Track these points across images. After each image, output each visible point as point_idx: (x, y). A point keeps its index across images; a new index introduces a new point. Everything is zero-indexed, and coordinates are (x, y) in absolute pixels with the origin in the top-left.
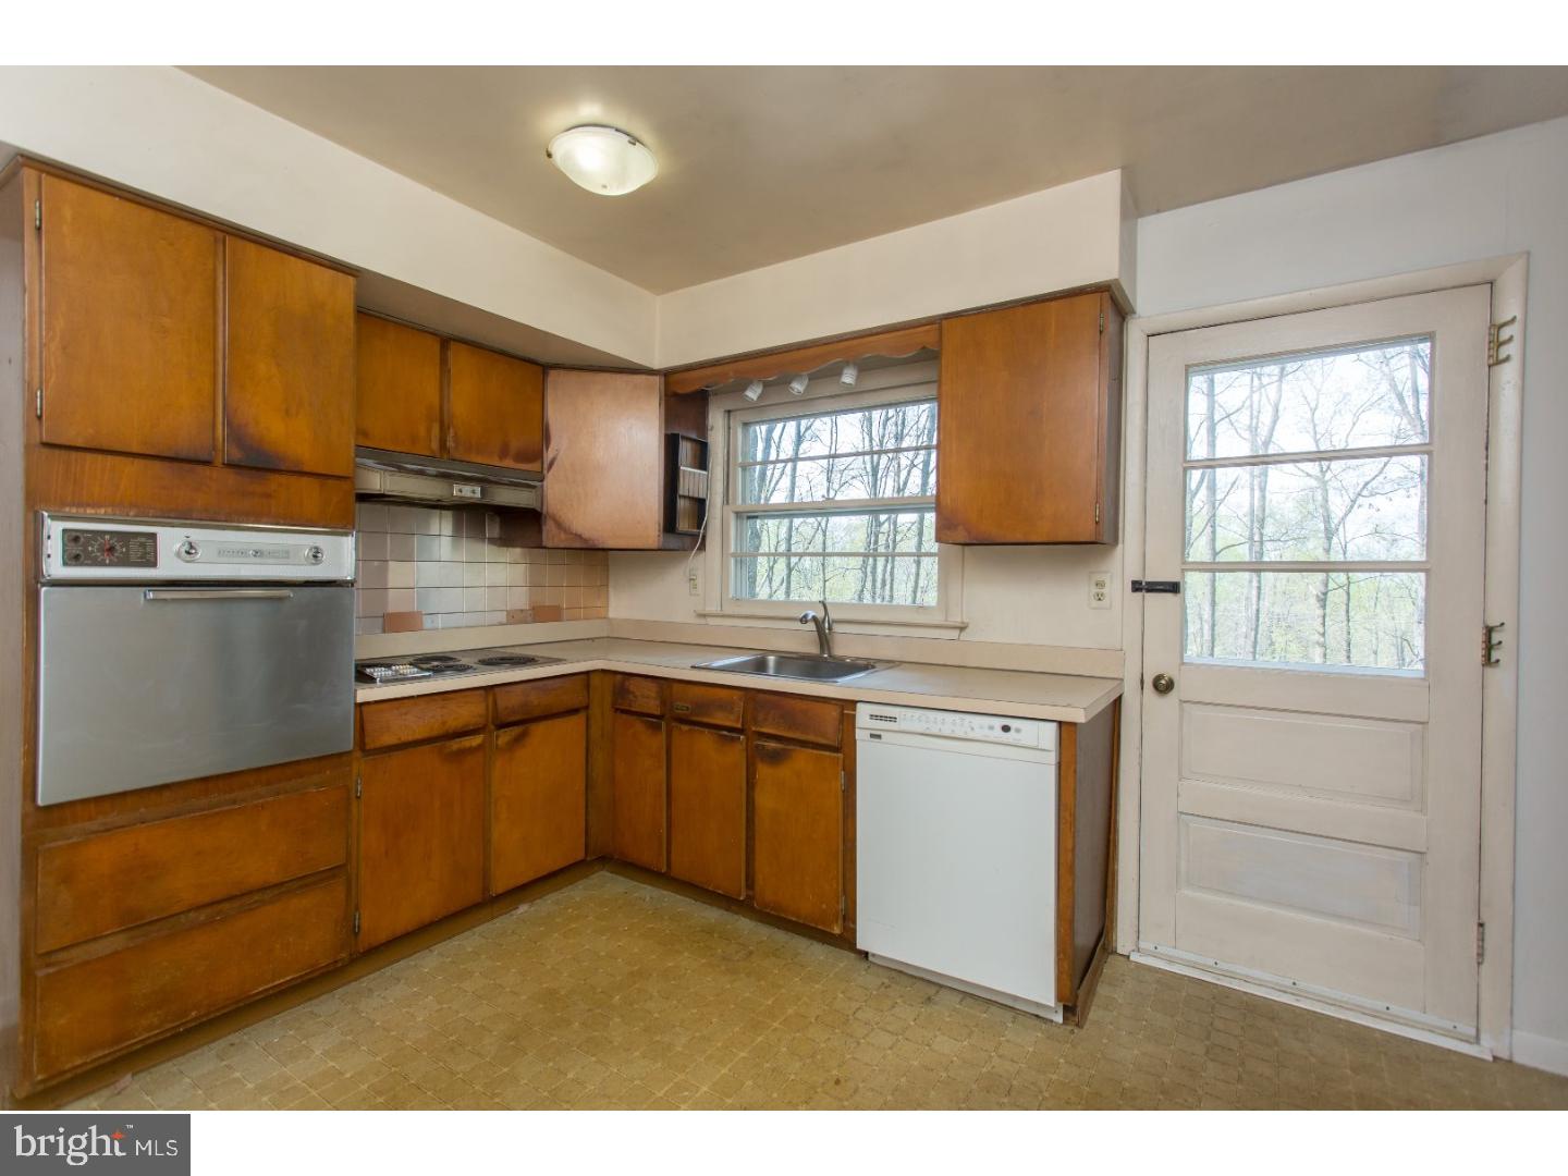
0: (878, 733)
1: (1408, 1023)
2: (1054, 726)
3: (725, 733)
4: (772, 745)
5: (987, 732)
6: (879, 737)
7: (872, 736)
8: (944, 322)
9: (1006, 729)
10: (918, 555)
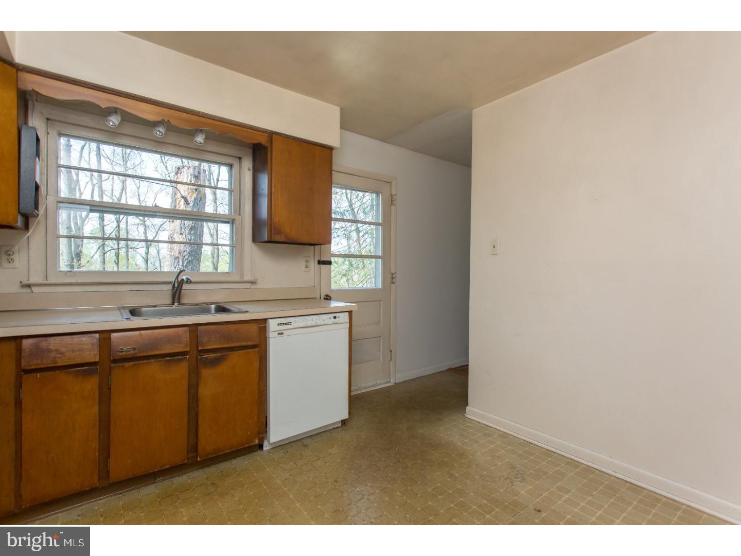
0: (281, 332)
1: (381, 384)
2: (347, 313)
3: (168, 358)
4: (210, 356)
5: (329, 320)
6: (282, 333)
7: (279, 334)
8: (274, 135)
9: (335, 317)
10: (215, 245)
